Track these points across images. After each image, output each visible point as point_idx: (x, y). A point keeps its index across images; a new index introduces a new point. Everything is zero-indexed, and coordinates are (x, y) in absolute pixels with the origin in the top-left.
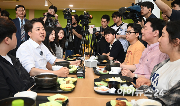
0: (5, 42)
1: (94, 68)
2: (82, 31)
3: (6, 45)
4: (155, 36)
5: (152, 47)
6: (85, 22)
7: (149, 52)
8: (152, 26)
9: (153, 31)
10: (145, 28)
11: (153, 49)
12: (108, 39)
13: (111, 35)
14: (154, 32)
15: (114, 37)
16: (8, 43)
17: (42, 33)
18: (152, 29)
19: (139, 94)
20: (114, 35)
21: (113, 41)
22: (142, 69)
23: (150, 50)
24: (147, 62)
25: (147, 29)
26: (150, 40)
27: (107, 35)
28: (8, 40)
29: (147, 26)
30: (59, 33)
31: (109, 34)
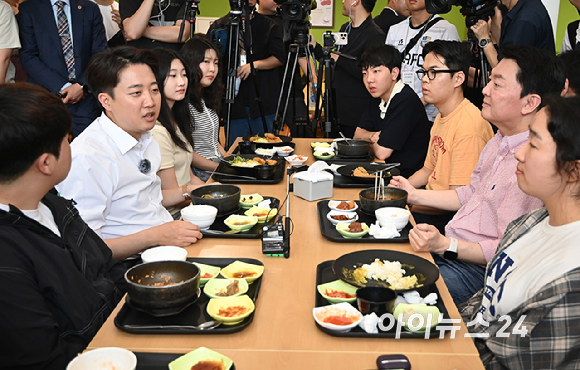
0: (40, 171)
1: (323, 207)
2: (284, 39)
3: (41, 177)
4: (524, 111)
5: (510, 143)
6: (293, 10)
7: (501, 158)
8: (521, 78)
9: (523, 95)
10: (498, 81)
11: (513, 151)
12: (373, 85)
13: (384, 70)
14: (525, 100)
15: (394, 78)
16: (47, 169)
17: (150, 104)
18: (518, 88)
19: (447, 333)
20: (396, 70)
21: (388, 90)
22: (475, 213)
23: (504, 151)
24: (490, 194)
25: (503, 84)
26: (507, 123)
27: (369, 69)
28: (48, 162)
29: (504, 76)
30: (202, 61)
31: (377, 69)
